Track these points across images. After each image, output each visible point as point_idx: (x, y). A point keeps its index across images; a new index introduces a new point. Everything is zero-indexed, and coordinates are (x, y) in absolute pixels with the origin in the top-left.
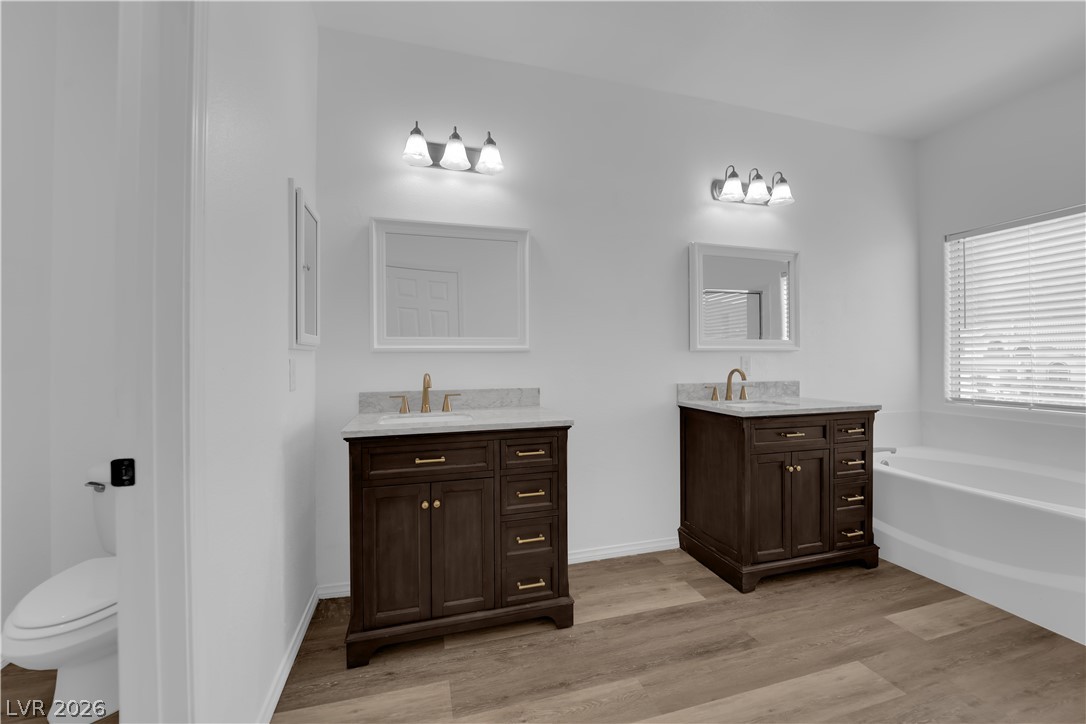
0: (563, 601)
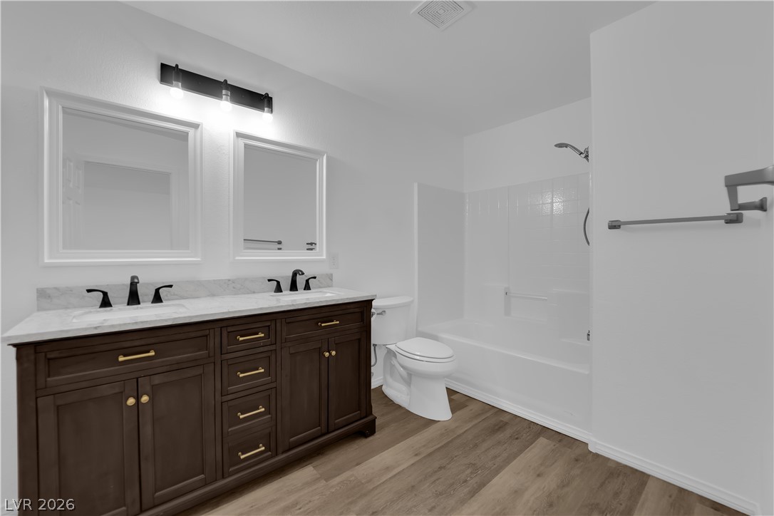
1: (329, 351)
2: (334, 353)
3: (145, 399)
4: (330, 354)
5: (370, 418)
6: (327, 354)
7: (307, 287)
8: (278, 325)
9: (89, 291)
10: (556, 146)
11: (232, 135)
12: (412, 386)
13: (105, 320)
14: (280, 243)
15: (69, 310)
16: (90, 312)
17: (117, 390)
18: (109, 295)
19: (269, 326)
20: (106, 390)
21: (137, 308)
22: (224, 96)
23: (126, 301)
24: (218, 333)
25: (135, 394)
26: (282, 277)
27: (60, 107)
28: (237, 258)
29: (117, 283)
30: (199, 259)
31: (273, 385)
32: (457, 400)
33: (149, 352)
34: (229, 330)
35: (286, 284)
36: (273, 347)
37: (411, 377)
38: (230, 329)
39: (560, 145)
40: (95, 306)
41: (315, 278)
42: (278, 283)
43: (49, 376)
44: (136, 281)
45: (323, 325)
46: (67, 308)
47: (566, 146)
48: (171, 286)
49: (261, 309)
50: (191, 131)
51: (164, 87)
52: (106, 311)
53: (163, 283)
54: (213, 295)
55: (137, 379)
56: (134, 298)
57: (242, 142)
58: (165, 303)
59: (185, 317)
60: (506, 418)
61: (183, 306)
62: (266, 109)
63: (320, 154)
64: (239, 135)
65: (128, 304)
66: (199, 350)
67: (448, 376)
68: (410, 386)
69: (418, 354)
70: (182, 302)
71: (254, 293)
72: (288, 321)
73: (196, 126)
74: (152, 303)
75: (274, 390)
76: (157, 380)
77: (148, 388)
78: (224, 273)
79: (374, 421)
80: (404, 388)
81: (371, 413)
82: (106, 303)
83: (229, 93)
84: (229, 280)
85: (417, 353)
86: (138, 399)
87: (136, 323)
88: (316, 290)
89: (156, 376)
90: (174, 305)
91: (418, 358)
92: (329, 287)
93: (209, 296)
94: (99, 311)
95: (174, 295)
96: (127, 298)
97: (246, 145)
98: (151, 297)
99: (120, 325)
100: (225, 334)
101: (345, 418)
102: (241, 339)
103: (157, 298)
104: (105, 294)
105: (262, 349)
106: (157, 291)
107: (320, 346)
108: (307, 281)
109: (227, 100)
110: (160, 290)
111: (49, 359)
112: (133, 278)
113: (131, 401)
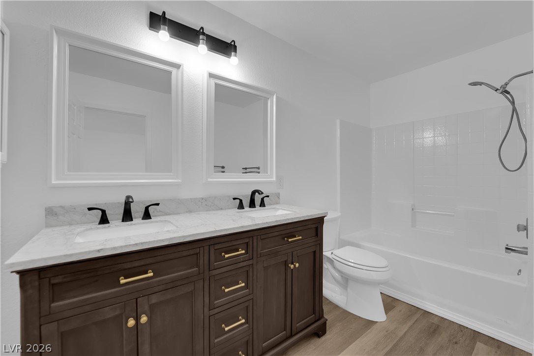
1: (292, 264)
2: (297, 265)
3: (144, 319)
4: (295, 266)
5: (322, 321)
6: (292, 266)
7: (262, 204)
8: (255, 241)
9: (90, 209)
10: (470, 84)
11: (206, 76)
12: (348, 289)
13: (106, 240)
14: (223, 167)
15: (73, 227)
16: (91, 229)
17: (118, 312)
18: (107, 212)
19: (247, 243)
20: (109, 313)
21: (131, 224)
22: (201, 41)
23: (121, 217)
24: (206, 252)
25: (135, 314)
26: (243, 196)
27: (67, 45)
28: (209, 180)
29: (114, 201)
30: (180, 181)
31: (250, 297)
32: (390, 303)
33: (146, 273)
34: (215, 248)
35: (246, 202)
36: (250, 262)
37: (346, 281)
38: (217, 247)
39: (474, 84)
40: (95, 222)
41: (268, 196)
42: (241, 201)
43: (53, 302)
44: (131, 200)
45: (290, 240)
46: (70, 224)
47: (480, 84)
48: (158, 204)
49: (242, 227)
50: (174, 71)
51: (152, 33)
52: (105, 227)
53: (151, 201)
54: (190, 212)
55: (137, 299)
56: (127, 216)
57: (213, 81)
58: (153, 219)
59: (180, 237)
60: (436, 321)
61: (169, 222)
62: (233, 53)
63: (271, 93)
64: (211, 76)
65: (123, 221)
66: (191, 268)
67: (385, 283)
68: (347, 290)
69: (352, 261)
70: (167, 218)
71: (222, 209)
72: (262, 237)
73: (178, 66)
74: (143, 219)
75: (251, 301)
76: (154, 299)
77: (146, 308)
78: (198, 193)
79: (325, 324)
80: (337, 289)
81: (323, 316)
82: (104, 220)
83: (205, 38)
84: (203, 199)
85: (350, 260)
86: (137, 319)
87: (136, 244)
88: (270, 207)
89: (153, 296)
90: (161, 221)
91: (352, 265)
92: (277, 204)
93: (187, 212)
94: (98, 228)
95: (160, 212)
96: (122, 215)
97: (216, 84)
98: (142, 214)
99: (121, 247)
100: (212, 251)
101: (303, 322)
102: (227, 256)
103: (147, 215)
104: (103, 212)
105: (242, 264)
106: (147, 208)
107: (286, 259)
108: (262, 199)
109: (203, 44)
110: (150, 208)
111: (53, 284)
112: (128, 197)
113: (131, 323)
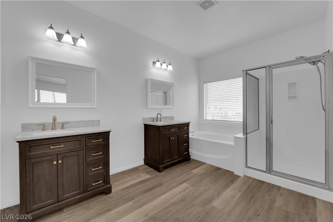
0: (108, 186)
